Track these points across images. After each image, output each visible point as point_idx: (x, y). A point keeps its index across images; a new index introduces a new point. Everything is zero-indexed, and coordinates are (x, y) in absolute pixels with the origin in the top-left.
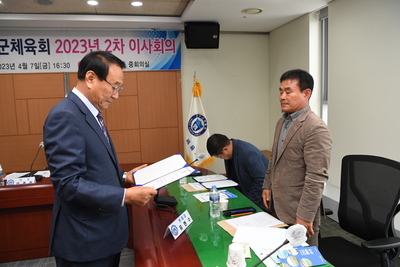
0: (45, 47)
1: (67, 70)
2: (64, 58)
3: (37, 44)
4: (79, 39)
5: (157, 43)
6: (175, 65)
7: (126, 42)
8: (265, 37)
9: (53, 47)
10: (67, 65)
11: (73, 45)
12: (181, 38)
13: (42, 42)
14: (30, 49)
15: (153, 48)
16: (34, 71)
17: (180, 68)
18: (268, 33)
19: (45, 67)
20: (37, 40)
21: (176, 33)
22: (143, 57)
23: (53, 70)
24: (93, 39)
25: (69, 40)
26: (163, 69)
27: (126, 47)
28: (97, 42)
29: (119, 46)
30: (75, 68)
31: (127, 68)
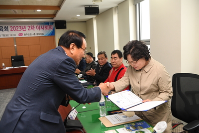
0: (6, 29)
1: (15, 37)
2: (13, 32)
3: (4, 28)
4: (18, 26)
5: (46, 27)
6: (53, 34)
7: (35, 26)
8: (85, 23)
9: (10, 29)
10: (15, 35)
11: (17, 28)
12: (54, 26)
13: (5, 27)
14: (2, 30)
15: (45, 28)
16: (3, 37)
17: (54, 35)
18: (85, 22)
19: (7, 36)
20: (4, 26)
21: (52, 23)
22: (41, 31)
23: (10, 37)
24: (23, 26)
25: (15, 27)
26: (49, 36)
27: (35, 29)
28: (25, 27)
29: (33, 28)
30: (17, 36)
31: (36, 36)
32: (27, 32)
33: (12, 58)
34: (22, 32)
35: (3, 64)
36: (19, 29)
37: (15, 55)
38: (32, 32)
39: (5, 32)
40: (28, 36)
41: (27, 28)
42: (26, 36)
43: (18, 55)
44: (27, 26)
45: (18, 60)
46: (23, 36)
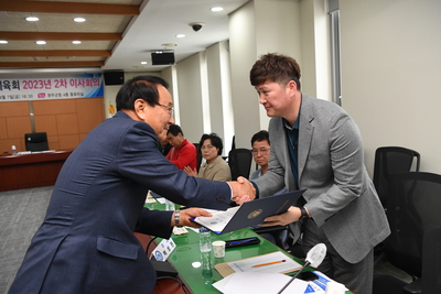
0: (16, 86)
1: (31, 99)
2: (29, 92)
3: (11, 84)
4: (38, 80)
5: (88, 81)
6: (100, 94)
7: (68, 80)
8: (158, 74)
9: (22, 85)
10: (31, 96)
11: (34, 84)
12: (102, 79)
13: (14, 83)
14: (7, 87)
15: (85, 84)
16: (10, 100)
17: (103, 95)
19: (17, 97)
20: (11, 81)
21: (99, 74)
22: (79, 90)
23: (22, 99)
24: (47, 80)
25: (31, 82)
26: (92, 97)
27: (68, 85)
28: (49, 81)
29: (63, 84)
30: (35, 98)
31: (70, 97)
32: (53, 90)
33: (27, 136)
34: (44, 90)
35: (14, 148)
36: (39, 86)
37: (30, 132)
38: (62, 90)
39: (14, 92)
40: (54, 98)
41: (53, 84)
42: (52, 98)
43: (38, 131)
44: (52, 80)
45: (37, 140)
46: (47, 98)
